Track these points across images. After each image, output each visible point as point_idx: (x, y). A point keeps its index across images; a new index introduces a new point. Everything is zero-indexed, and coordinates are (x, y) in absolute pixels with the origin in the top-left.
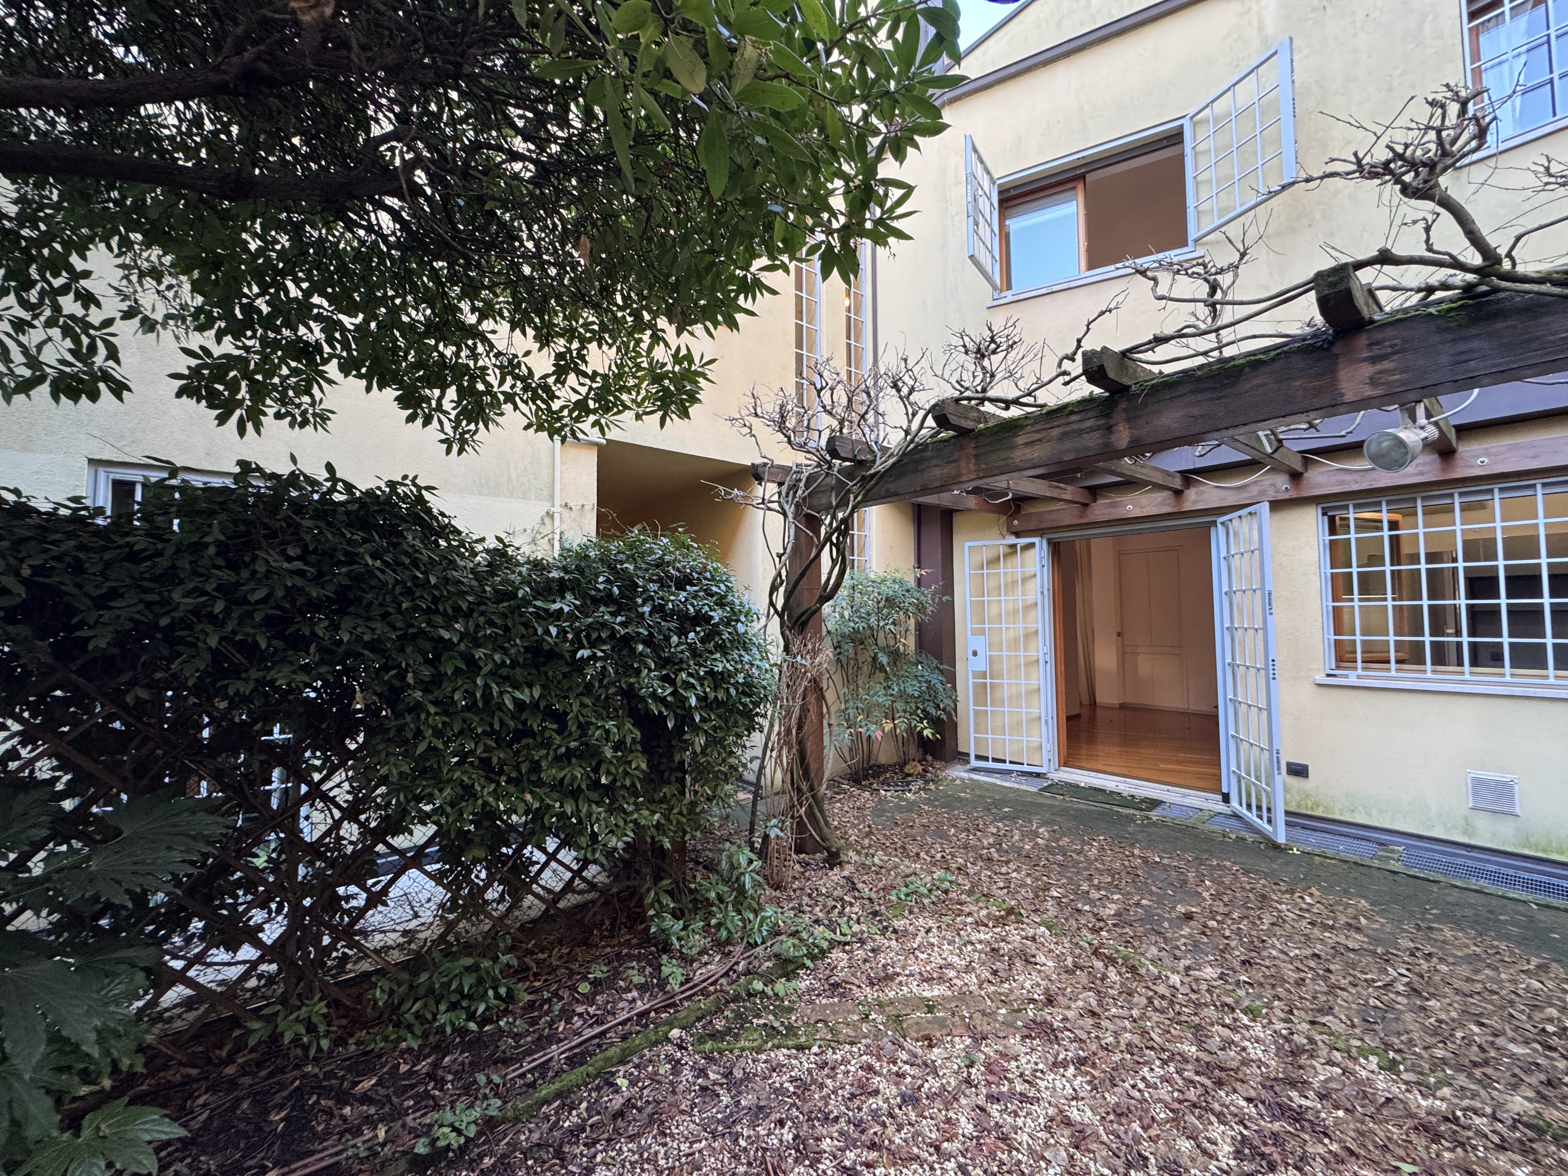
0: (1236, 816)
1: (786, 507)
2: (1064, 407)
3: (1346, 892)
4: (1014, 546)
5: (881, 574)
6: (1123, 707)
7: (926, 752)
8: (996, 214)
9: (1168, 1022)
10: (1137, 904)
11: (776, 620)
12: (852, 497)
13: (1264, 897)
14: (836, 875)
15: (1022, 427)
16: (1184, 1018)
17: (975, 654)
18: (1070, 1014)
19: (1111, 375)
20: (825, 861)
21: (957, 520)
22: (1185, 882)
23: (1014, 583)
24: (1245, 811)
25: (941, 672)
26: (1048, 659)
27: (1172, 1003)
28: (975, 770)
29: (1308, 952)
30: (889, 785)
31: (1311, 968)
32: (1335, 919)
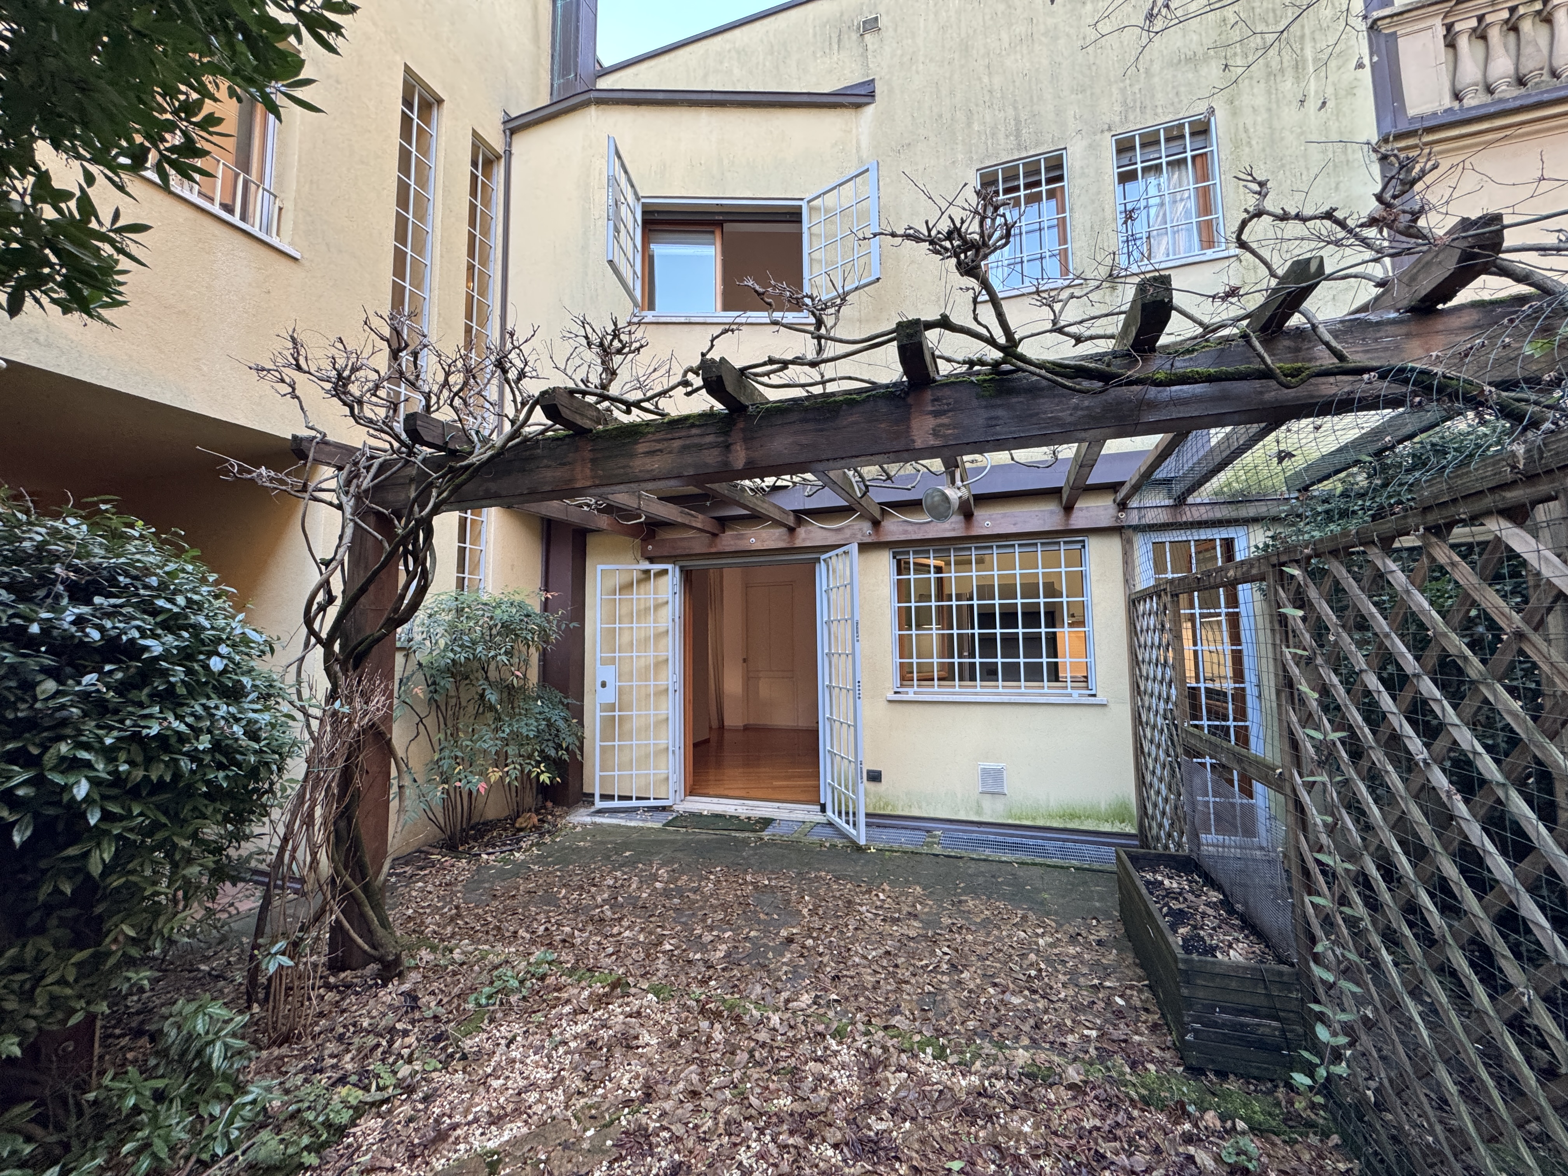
0: (830, 824)
1: (344, 499)
2: (687, 418)
3: (907, 881)
4: (647, 572)
5: (497, 595)
6: (746, 728)
7: (545, 799)
8: (639, 231)
9: (767, 1075)
10: (747, 938)
11: (319, 650)
12: (434, 493)
13: (849, 902)
14: (391, 994)
15: (643, 435)
16: (782, 1064)
17: (604, 685)
18: (668, 1105)
19: (730, 389)
20: (379, 975)
21: (592, 541)
22: (788, 901)
23: (647, 609)
24: (837, 819)
25: (567, 706)
26: (677, 687)
27: (771, 1051)
28: (600, 812)
29: (881, 951)
30: (494, 846)
31: (884, 968)
32: (900, 911)
